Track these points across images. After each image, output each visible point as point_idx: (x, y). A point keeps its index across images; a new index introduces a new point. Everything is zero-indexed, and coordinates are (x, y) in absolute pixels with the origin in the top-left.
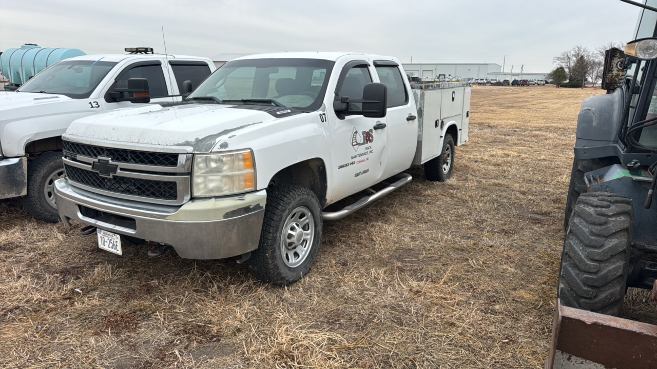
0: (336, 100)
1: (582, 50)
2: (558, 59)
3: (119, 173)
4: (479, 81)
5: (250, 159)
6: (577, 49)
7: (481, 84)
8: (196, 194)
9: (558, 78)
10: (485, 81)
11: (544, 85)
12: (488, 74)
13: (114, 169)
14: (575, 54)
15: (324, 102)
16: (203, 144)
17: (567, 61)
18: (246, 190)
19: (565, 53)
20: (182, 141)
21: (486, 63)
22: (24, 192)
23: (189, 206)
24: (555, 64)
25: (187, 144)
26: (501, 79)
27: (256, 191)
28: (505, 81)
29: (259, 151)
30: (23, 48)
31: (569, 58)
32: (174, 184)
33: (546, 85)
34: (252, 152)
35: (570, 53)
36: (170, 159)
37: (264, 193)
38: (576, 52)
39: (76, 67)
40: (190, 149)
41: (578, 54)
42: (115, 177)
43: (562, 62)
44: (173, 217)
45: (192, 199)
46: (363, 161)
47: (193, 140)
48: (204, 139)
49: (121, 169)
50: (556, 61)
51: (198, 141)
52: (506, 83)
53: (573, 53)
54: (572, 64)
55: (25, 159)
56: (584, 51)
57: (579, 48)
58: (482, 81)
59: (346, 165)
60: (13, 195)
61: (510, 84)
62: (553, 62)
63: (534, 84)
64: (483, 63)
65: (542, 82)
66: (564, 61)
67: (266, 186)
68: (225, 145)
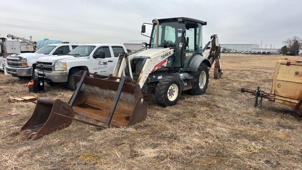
0: (94, 54)
1: (297, 38)
2: (285, 42)
3: (44, 67)
4: (246, 52)
5: (65, 64)
6: (294, 37)
7: (247, 53)
8: (55, 70)
9: (284, 51)
10: (249, 52)
11: (279, 54)
12: (252, 49)
13: (43, 66)
14: (293, 40)
15: (90, 55)
16: (56, 61)
17: (289, 43)
18: (64, 70)
19: (288, 39)
20: (53, 61)
21: (251, 44)
22: (32, 75)
23: (54, 72)
24: (283, 44)
25: (54, 61)
26: (257, 51)
27: (67, 70)
28: (258, 52)
29: (67, 63)
30: (44, 40)
31: (290, 42)
32: (51, 68)
33: (280, 54)
34: (66, 63)
35: (291, 39)
36: (51, 64)
37: (68, 71)
38: (294, 39)
39: (48, 47)
40: (54, 62)
41: (295, 40)
42: (43, 67)
43: (287, 44)
44: (51, 74)
45: (55, 71)
46: (103, 69)
47: (55, 60)
48: (57, 60)
49: (44, 66)
50: (284, 43)
51: (56, 60)
52: (259, 53)
53: (292, 39)
54: (292, 44)
55: (32, 67)
56: (298, 38)
57: (295, 37)
58: (247, 52)
59: (96, 69)
60: (29, 75)
61: (262, 54)
62: (282, 44)
63: (273, 54)
64: (250, 44)
65: (278, 53)
66: (288, 43)
67: (69, 70)
68: (60, 61)
